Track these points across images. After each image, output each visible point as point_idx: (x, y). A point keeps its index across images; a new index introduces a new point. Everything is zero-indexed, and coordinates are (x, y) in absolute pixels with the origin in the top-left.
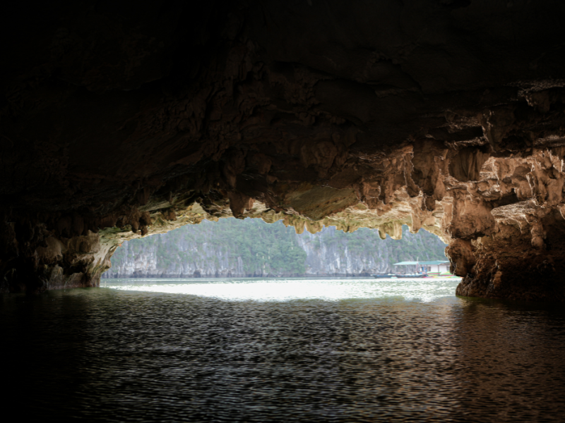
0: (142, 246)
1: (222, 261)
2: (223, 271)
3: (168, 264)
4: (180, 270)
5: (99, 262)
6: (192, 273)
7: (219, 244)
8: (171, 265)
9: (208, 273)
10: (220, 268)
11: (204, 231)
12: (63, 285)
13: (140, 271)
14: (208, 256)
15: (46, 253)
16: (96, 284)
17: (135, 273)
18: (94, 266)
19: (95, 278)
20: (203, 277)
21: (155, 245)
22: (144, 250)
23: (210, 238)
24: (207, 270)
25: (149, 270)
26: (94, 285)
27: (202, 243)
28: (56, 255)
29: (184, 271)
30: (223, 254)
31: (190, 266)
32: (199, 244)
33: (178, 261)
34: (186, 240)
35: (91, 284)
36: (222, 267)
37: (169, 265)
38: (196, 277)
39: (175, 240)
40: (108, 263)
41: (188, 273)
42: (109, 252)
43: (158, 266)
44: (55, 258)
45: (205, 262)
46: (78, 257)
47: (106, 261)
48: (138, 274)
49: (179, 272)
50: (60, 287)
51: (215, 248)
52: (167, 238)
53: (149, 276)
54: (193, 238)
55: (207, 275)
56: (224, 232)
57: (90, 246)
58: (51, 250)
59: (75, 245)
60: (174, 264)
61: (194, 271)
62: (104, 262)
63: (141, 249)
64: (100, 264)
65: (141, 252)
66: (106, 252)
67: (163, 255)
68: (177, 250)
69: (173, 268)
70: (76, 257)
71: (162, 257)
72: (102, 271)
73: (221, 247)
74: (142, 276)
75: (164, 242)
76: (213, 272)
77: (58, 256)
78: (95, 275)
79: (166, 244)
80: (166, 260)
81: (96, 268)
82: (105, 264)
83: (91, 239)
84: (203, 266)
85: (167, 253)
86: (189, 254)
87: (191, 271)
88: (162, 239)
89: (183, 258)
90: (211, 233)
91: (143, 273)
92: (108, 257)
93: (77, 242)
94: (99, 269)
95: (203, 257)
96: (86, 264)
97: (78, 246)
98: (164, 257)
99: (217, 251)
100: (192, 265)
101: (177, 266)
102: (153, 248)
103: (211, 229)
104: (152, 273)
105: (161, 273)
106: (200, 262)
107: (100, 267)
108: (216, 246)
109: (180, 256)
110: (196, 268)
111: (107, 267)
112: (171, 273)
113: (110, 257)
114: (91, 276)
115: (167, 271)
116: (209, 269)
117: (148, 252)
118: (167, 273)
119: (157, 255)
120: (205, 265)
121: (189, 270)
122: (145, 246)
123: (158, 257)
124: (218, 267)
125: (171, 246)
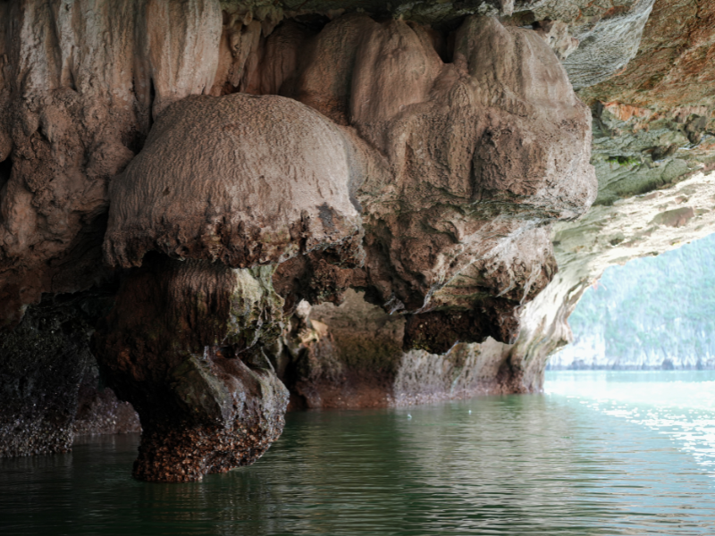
0: (583, 324)
1: (707, 346)
2: (709, 360)
3: (621, 351)
4: (641, 360)
5: (540, 328)
6: (660, 364)
7: (700, 320)
8: (626, 351)
9: (685, 363)
10: (705, 355)
11: (675, 301)
12: (447, 388)
13: (581, 361)
14: (684, 338)
15: (233, 190)
16: (535, 385)
17: (574, 363)
18: (530, 339)
19: (533, 371)
20: (677, 368)
21: (602, 322)
22: (586, 330)
23: (686, 311)
24: (683, 358)
25: (594, 358)
26: (530, 387)
27: (673, 319)
28: (306, 201)
29: (648, 361)
30: (707, 335)
31: (656, 353)
32: (668, 321)
33: (637, 345)
34: (647, 315)
35: (524, 385)
36: (707, 354)
37: (623, 351)
38: (666, 369)
39: (632, 315)
40: (563, 330)
41: (653, 363)
42: (566, 301)
43: (608, 353)
44: (304, 224)
45: (679, 346)
46: (468, 239)
47: (558, 326)
48: (578, 364)
49: (639, 362)
50: (437, 398)
51: (694, 326)
52: (619, 312)
53: (594, 367)
54: (659, 312)
55: (683, 366)
56: (707, 300)
57: (540, 153)
58: (272, 172)
59: (440, 156)
60: (632, 350)
61: (663, 360)
62: (553, 328)
63: (580, 329)
64: (545, 332)
65: (582, 334)
66: (560, 301)
67: (613, 337)
68: (634, 330)
69: (631, 356)
70: (453, 238)
71: (612, 340)
72: (550, 351)
73: (704, 325)
74: (584, 367)
75: (614, 319)
76: (693, 363)
77: (326, 211)
78: (532, 363)
79: (617, 321)
80: (619, 344)
81: (533, 345)
82: (557, 334)
83: (542, 112)
84: (676, 353)
85: (620, 334)
86: (653, 335)
87: (658, 361)
88: (612, 314)
89: (644, 341)
90: (686, 303)
91: (586, 363)
92: (564, 315)
93: (456, 129)
94: (542, 347)
95: (675, 339)
96: (517, 292)
97: (458, 158)
98: (616, 340)
99: (697, 330)
100: (659, 351)
101: (636, 353)
102: (599, 328)
103: (687, 297)
104: (599, 363)
105: (612, 363)
106: (671, 346)
107: (543, 341)
108: (696, 323)
109: (640, 337)
110: (666, 355)
111: (562, 342)
112: (628, 363)
113: (566, 315)
114: (523, 364)
115: (622, 360)
116: (687, 358)
117: (593, 333)
118: (621, 364)
119: (605, 337)
120: (680, 351)
121: (655, 358)
122: (587, 324)
123: (607, 341)
124: (700, 353)
125: (625, 324)
